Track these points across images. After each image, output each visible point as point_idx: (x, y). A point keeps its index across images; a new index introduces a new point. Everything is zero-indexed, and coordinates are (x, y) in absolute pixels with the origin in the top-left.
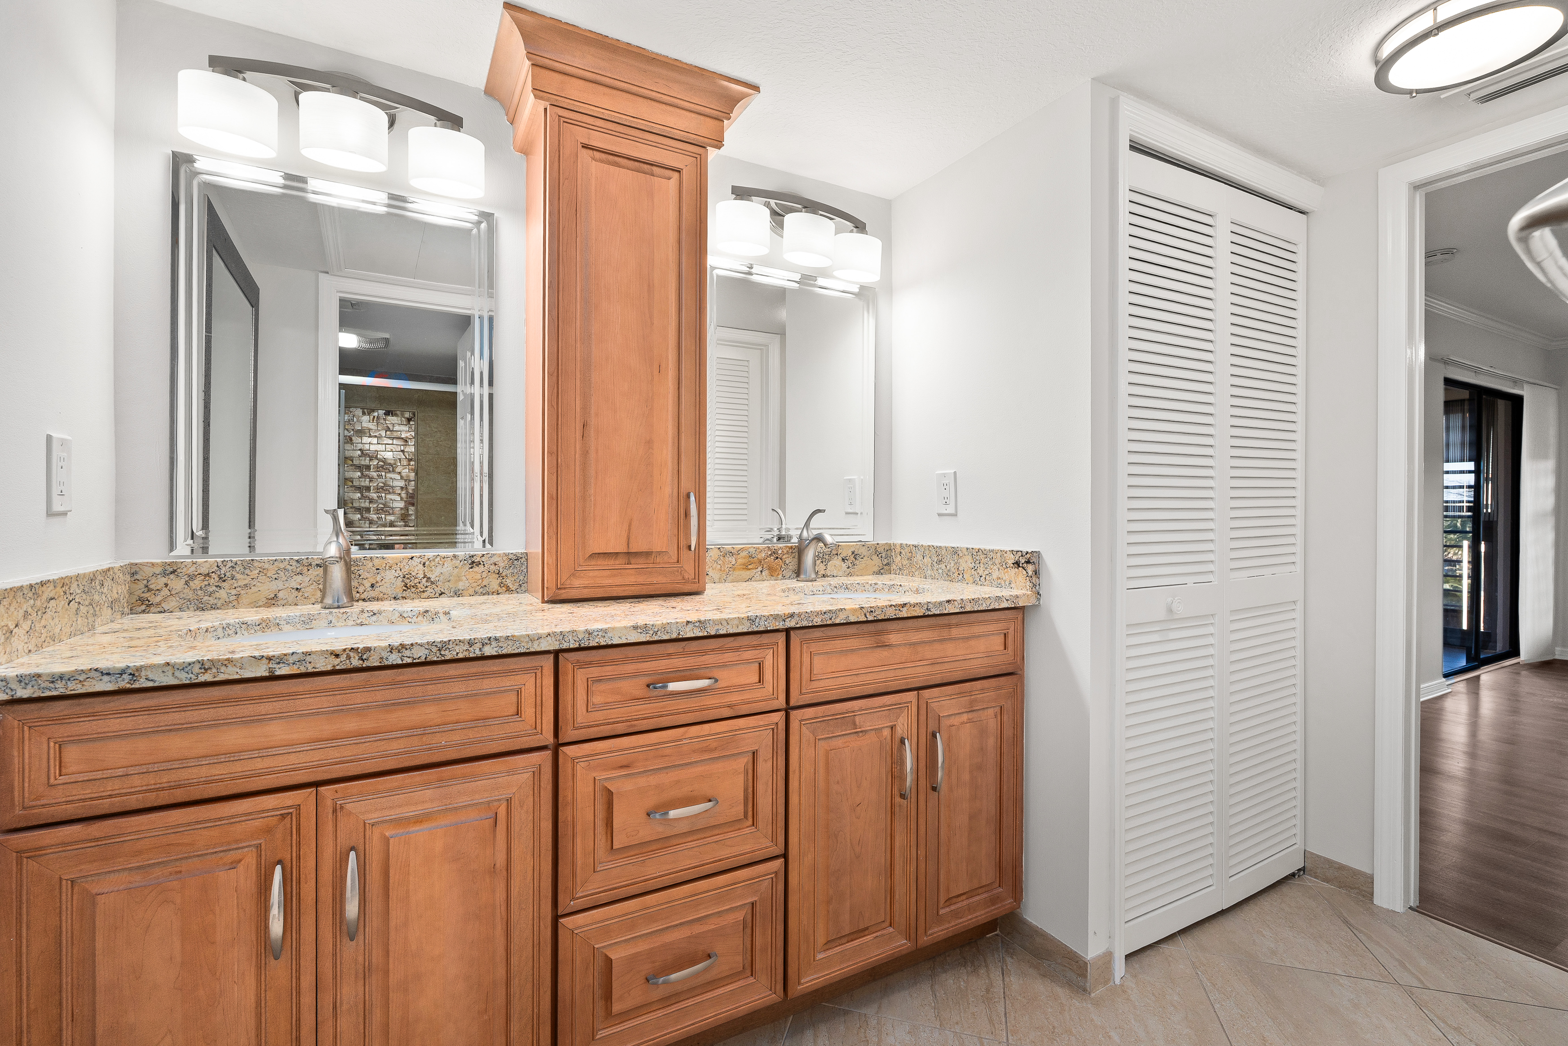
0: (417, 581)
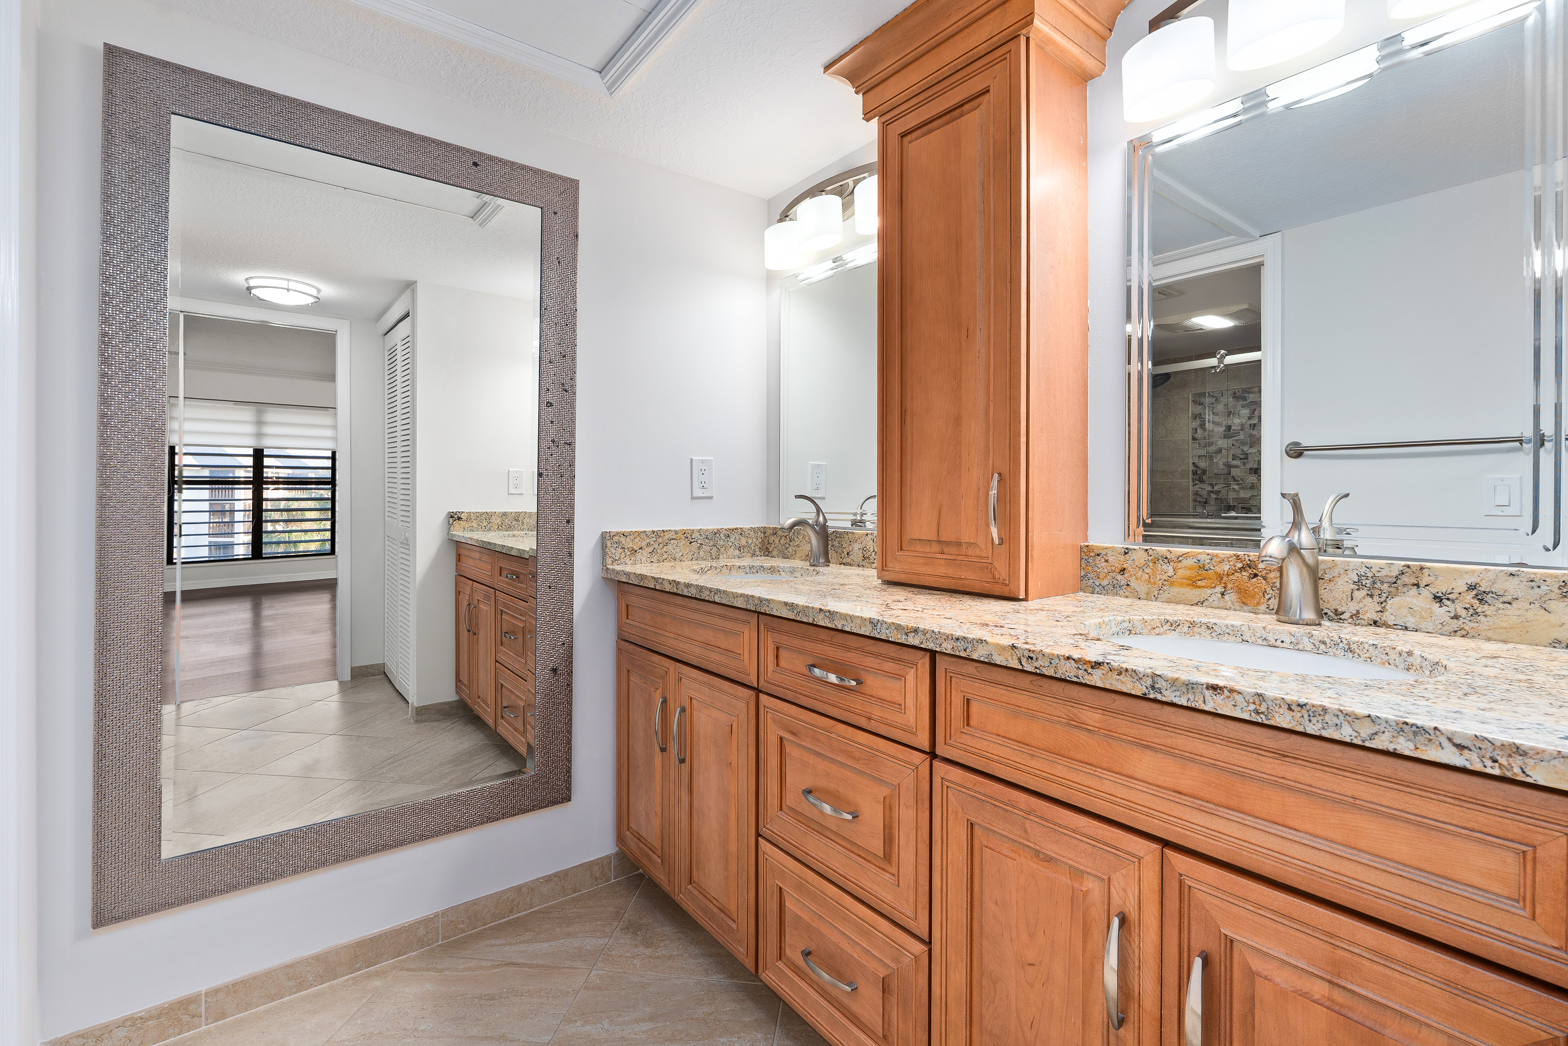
0: (869, 553)
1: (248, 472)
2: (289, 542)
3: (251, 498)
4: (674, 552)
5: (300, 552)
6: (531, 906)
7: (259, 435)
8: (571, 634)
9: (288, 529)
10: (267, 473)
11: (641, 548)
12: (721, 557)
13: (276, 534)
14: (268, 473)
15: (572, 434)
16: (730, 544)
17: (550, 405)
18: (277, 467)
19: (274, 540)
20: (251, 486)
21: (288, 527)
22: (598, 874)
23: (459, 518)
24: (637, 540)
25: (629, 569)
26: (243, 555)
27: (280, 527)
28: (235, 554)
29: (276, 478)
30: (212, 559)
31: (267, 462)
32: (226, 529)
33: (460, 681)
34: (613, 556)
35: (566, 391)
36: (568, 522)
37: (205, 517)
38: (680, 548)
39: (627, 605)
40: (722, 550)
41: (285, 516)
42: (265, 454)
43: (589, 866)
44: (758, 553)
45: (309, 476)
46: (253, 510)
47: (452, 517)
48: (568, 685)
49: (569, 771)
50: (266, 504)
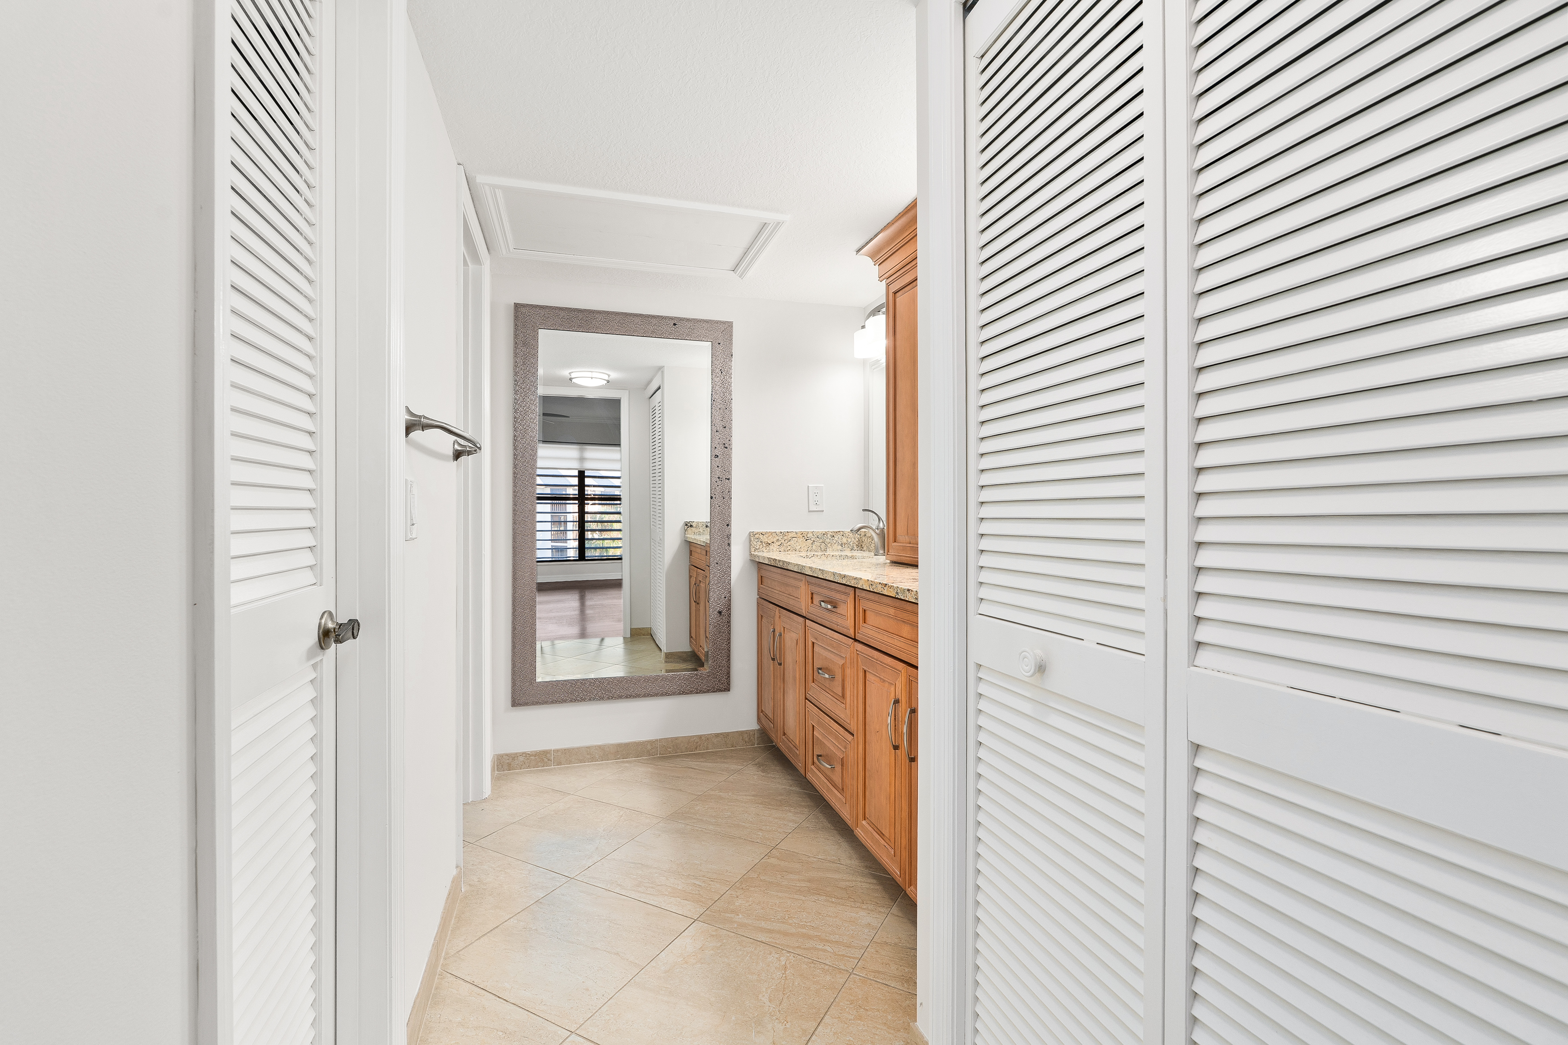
1: (575, 490)
2: (603, 548)
3: (577, 511)
4: (795, 545)
5: (610, 556)
6: (707, 749)
7: (582, 459)
8: (730, 592)
9: (602, 537)
10: (587, 491)
11: (773, 542)
12: (828, 550)
13: (594, 541)
14: (589, 491)
15: (730, 472)
16: (835, 542)
17: (717, 456)
18: (594, 486)
19: (592, 546)
20: (577, 502)
21: (602, 536)
22: (747, 739)
23: (691, 526)
24: (770, 537)
25: (766, 555)
26: (573, 557)
27: (596, 535)
28: (568, 556)
29: (594, 495)
30: (554, 559)
31: (588, 481)
32: (561, 536)
33: (692, 637)
34: (755, 546)
35: (726, 448)
36: (728, 525)
37: (548, 526)
38: (800, 543)
39: (762, 576)
40: (829, 545)
41: (600, 526)
42: (586, 475)
43: (742, 733)
44: (855, 548)
45: (616, 494)
46: (578, 521)
47: (686, 525)
48: (728, 622)
49: (729, 673)
50: (587, 516)
